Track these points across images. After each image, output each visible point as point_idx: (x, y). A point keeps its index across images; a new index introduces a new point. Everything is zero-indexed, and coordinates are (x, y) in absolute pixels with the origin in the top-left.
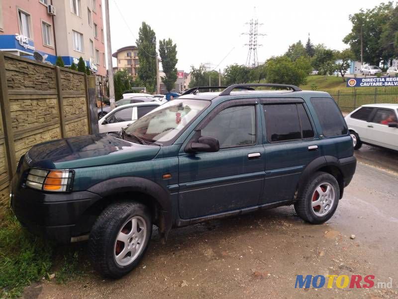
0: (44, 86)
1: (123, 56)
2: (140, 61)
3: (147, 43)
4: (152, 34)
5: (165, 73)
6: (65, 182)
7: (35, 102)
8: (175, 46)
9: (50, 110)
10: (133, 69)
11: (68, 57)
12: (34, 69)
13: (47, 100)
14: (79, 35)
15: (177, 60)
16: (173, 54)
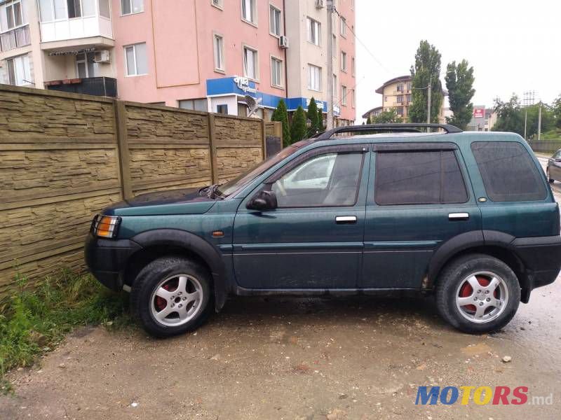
0: (187, 135)
1: (392, 90)
2: (414, 97)
3: (427, 70)
4: (436, 57)
5: (452, 110)
6: (112, 228)
7: (171, 153)
8: (471, 70)
9: (197, 161)
10: (404, 108)
11: (301, 99)
12: (173, 117)
13: (192, 151)
14: (317, 69)
15: (474, 91)
16: (468, 82)
